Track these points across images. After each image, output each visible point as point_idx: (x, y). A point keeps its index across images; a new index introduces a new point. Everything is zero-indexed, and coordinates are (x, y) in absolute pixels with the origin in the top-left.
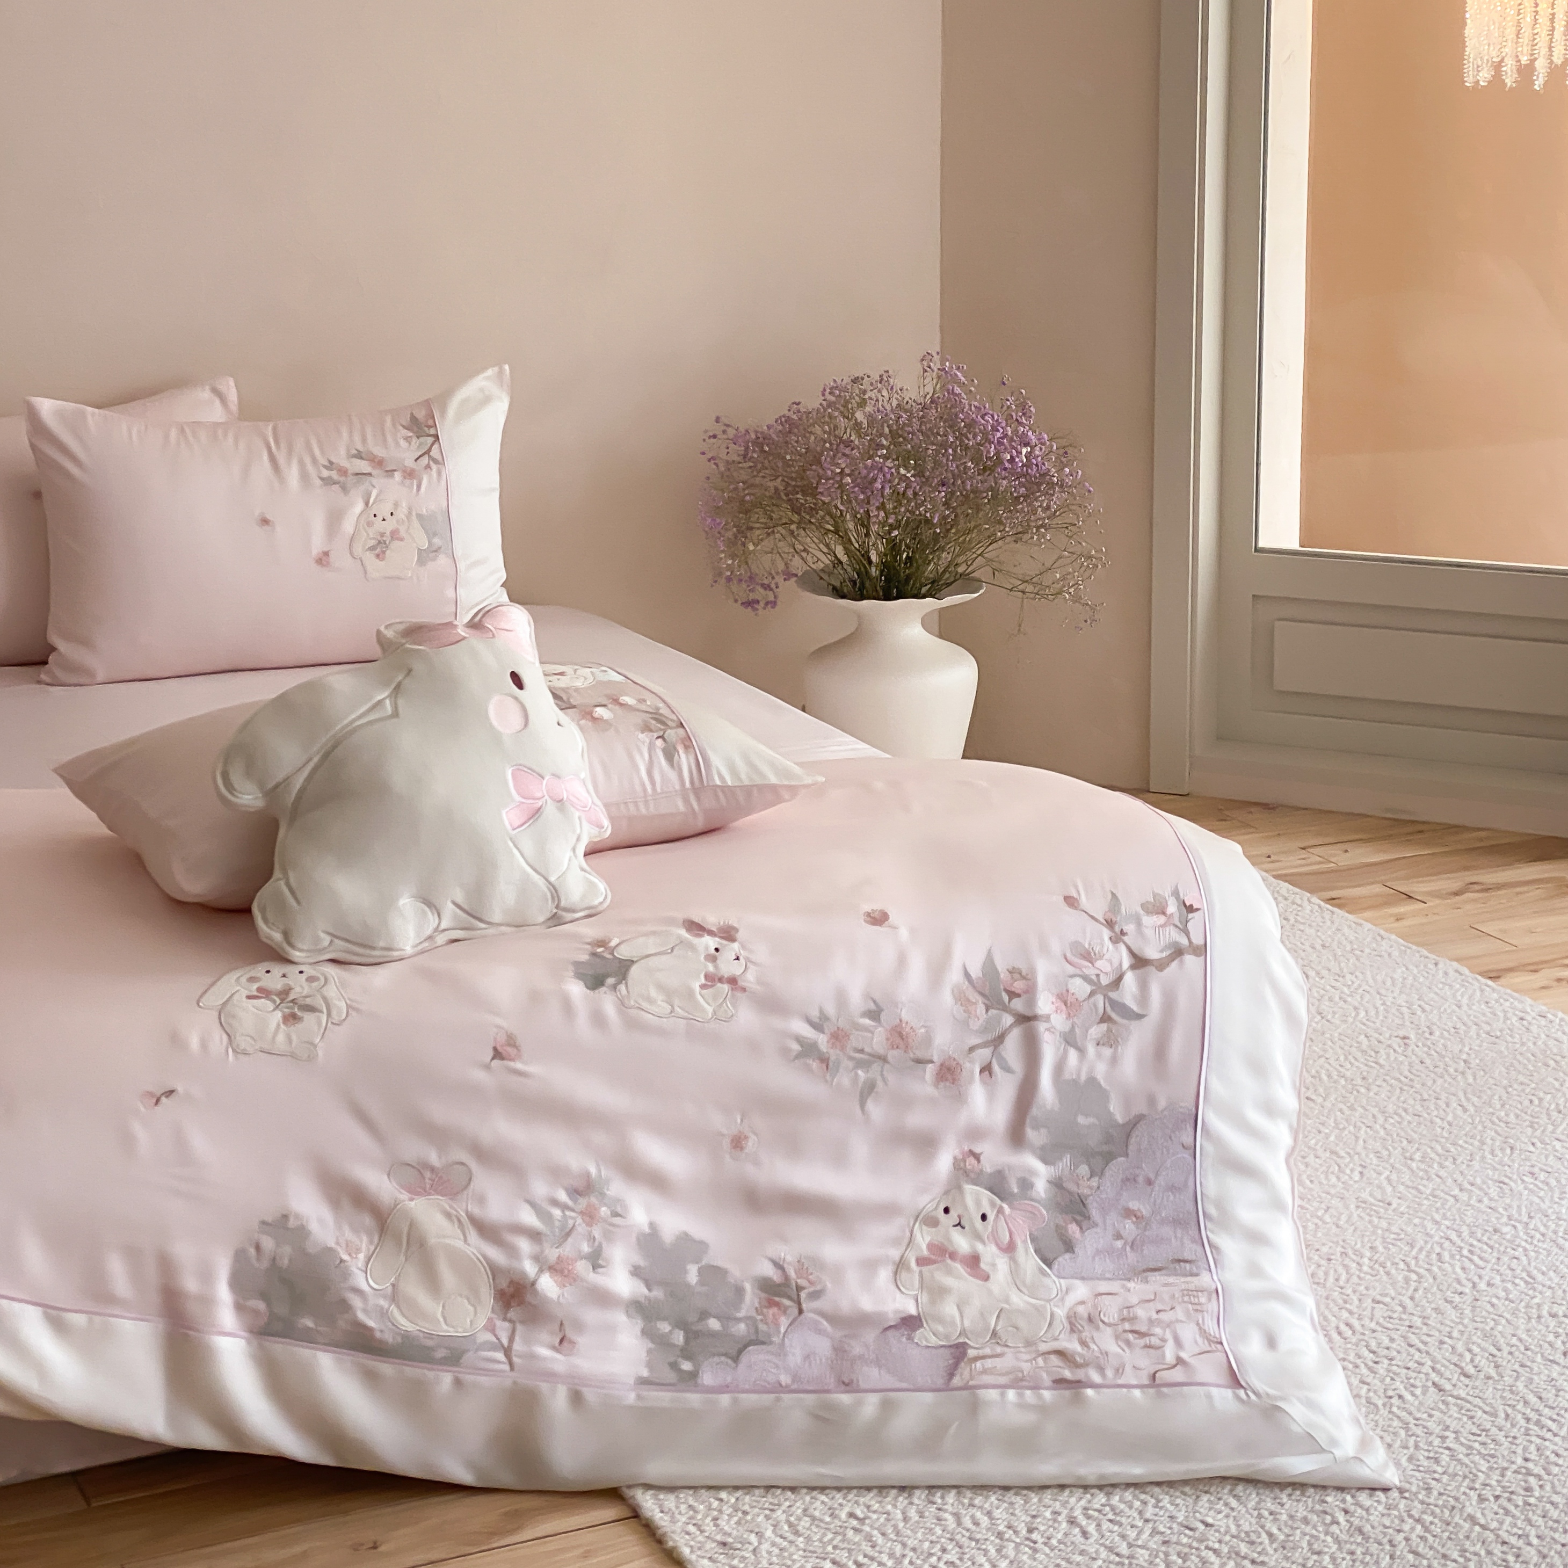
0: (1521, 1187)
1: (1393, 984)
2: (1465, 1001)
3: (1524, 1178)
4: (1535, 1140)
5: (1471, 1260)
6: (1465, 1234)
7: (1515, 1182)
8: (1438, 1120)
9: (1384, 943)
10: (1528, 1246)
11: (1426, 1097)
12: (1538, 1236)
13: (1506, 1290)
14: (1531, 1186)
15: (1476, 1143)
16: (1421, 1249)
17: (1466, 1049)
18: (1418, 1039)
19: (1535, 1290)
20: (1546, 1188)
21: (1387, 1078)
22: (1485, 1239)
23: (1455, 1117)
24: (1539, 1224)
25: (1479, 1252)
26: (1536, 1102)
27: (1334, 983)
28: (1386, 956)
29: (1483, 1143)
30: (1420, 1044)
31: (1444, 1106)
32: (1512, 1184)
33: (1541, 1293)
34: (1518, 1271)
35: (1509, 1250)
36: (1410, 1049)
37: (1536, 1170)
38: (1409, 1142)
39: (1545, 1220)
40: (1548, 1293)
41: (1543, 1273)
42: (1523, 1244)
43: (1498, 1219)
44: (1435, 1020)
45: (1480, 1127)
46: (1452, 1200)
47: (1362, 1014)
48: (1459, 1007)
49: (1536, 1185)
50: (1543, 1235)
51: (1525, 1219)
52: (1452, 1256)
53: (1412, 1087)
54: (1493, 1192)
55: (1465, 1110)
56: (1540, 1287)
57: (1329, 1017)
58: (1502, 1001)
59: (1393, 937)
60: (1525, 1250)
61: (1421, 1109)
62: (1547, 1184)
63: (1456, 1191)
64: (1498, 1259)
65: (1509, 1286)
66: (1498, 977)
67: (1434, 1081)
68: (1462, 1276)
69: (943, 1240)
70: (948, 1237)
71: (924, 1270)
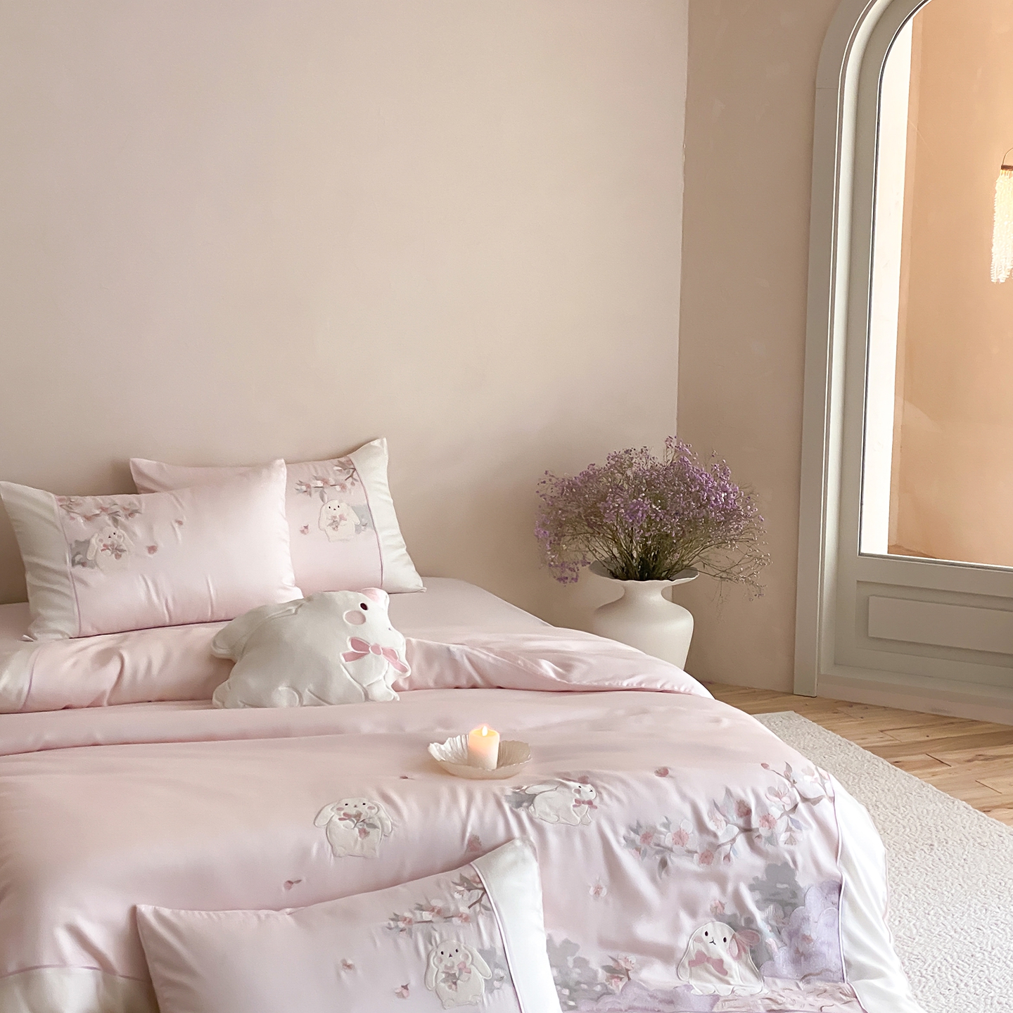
0: (989, 932)
1: (928, 813)
2: (968, 825)
3: (992, 927)
4: (1000, 906)
5: (957, 972)
6: (955, 957)
7: (986, 929)
8: (946, 893)
9: (924, 789)
10: (990, 965)
11: (940, 879)
12: (996, 959)
13: (975, 988)
14: (995, 932)
15: (966, 907)
16: (929, 965)
17: (966, 853)
18: (939, 846)
19: (991, 989)
20: (1003, 933)
21: (919, 868)
22: (966, 960)
23: (956, 890)
24: (997, 953)
25: (962, 967)
26: (1003, 884)
27: (893, 812)
28: (925, 796)
29: (970, 906)
30: (940, 849)
31: (950, 885)
32: (984, 930)
33: (994, 991)
34: (983, 979)
35: (979, 967)
36: (933, 852)
37: (999, 922)
38: (928, 904)
39: (1001, 950)
40: (998, 991)
41: (997, 980)
42: (987, 963)
43: (974, 949)
44: (950, 836)
45: (969, 897)
46: (950, 937)
47: (908, 830)
48: (964, 828)
49: (998, 932)
50: (999, 959)
51: (990, 949)
52: (947, 969)
53: (933, 873)
54: (973, 934)
55: (962, 887)
56: (994, 988)
57: (889, 832)
58: (989, 825)
59: (930, 785)
60: (988, 966)
61: (937, 886)
62: (1004, 930)
63: (952, 933)
64: (972, 971)
65: (978, 986)
66: (989, 811)
67: (946, 871)
68: (951, 979)
69: (704, 950)
70: (708, 949)
71: (693, 968)
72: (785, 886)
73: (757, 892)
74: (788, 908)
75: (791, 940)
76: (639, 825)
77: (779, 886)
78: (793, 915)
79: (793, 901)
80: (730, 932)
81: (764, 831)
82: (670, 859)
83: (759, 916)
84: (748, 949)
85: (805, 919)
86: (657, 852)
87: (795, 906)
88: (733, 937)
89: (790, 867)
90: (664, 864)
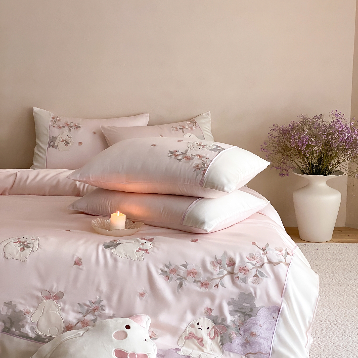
69: (194, 332)
70: (196, 331)
71: (186, 340)
72: (248, 305)
73: (232, 306)
74: (247, 317)
75: (244, 334)
76: (170, 264)
77: (244, 304)
78: (248, 320)
79: (250, 313)
80: (212, 325)
81: (241, 275)
82: (185, 284)
83: (229, 319)
84: (219, 334)
85: (255, 324)
86: (179, 279)
87: (250, 316)
88: (213, 327)
89: (253, 295)
90: (181, 285)
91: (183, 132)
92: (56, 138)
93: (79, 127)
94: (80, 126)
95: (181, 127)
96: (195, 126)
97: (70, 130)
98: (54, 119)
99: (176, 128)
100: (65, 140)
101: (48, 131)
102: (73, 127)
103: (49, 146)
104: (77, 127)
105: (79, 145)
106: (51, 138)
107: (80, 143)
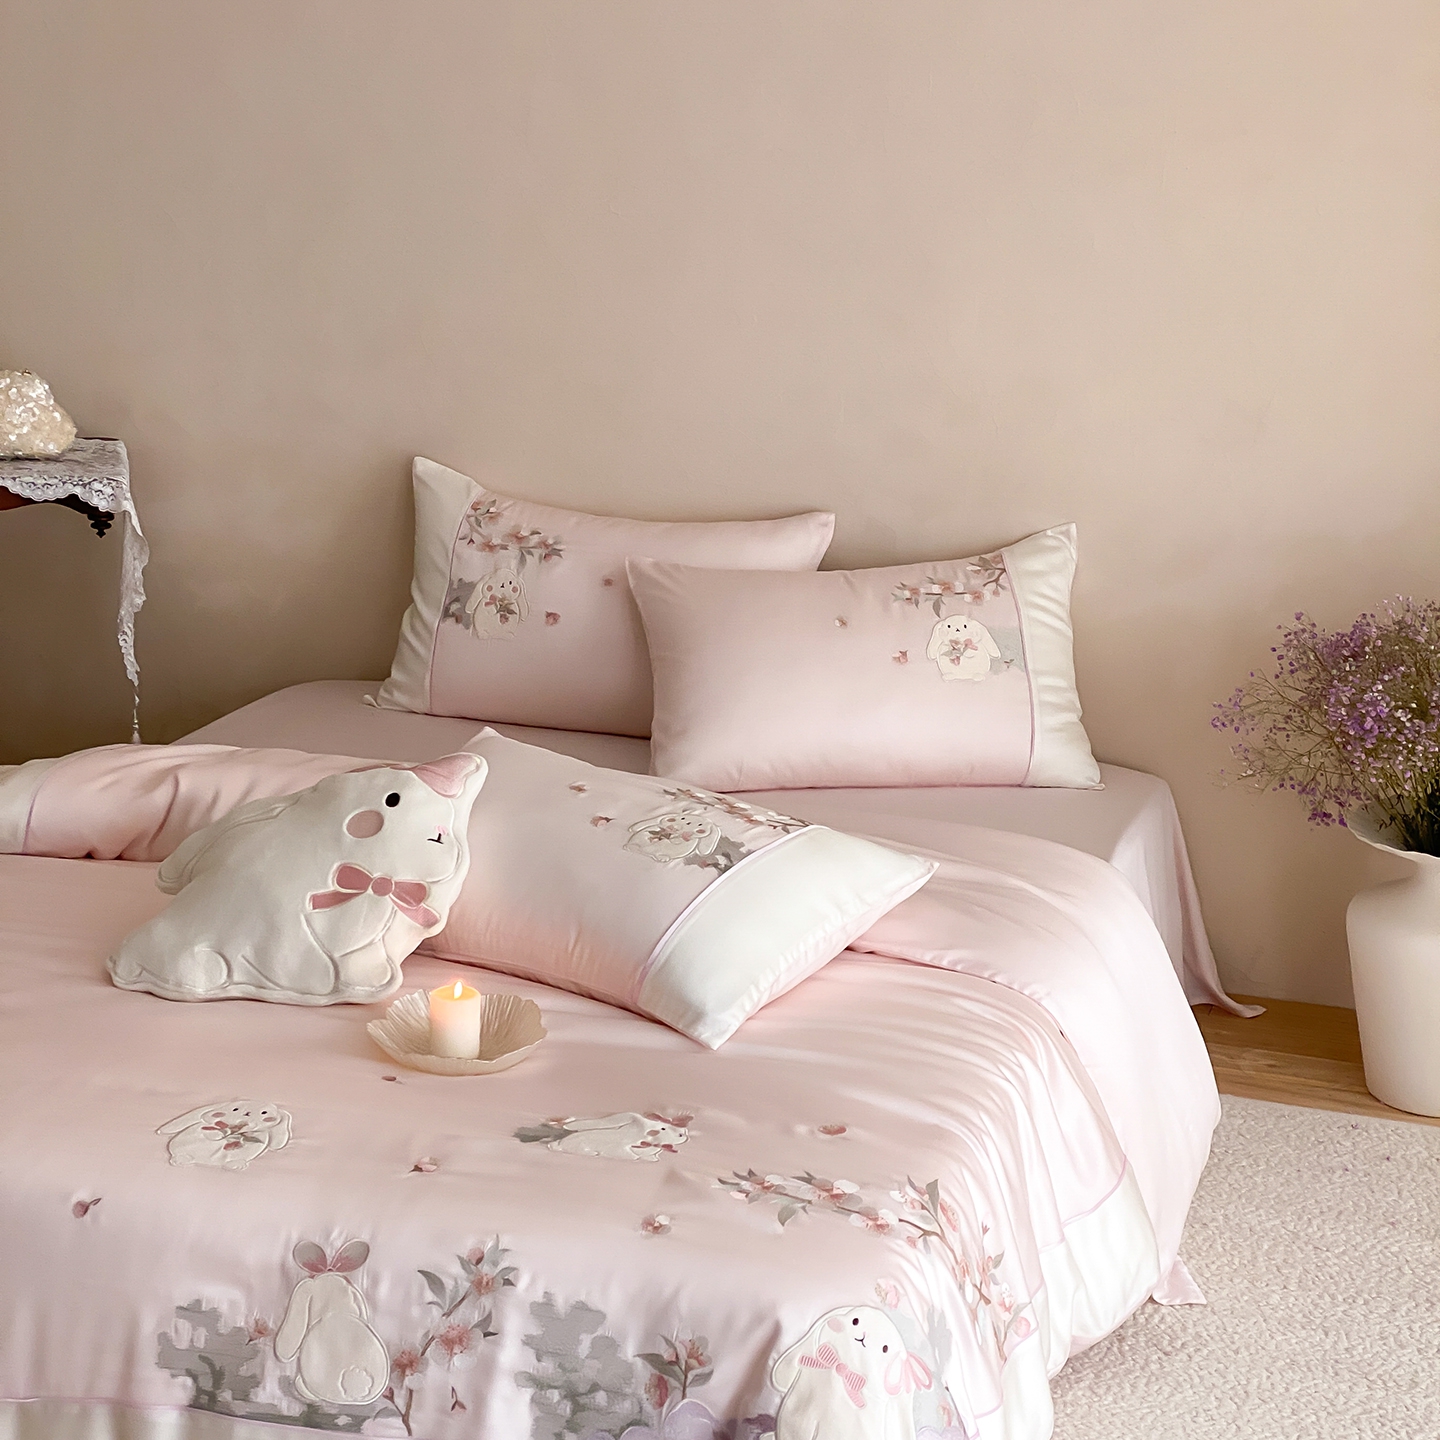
91: (937, 608)
92: (472, 586)
93: (557, 552)
94: (558, 547)
95: (936, 589)
96: (994, 584)
97: (522, 560)
98: (476, 510)
99: (915, 591)
100: (501, 600)
101: (447, 556)
102: (537, 552)
103: (446, 614)
104: (551, 552)
105: (547, 622)
106: (455, 586)
107: (552, 617)
